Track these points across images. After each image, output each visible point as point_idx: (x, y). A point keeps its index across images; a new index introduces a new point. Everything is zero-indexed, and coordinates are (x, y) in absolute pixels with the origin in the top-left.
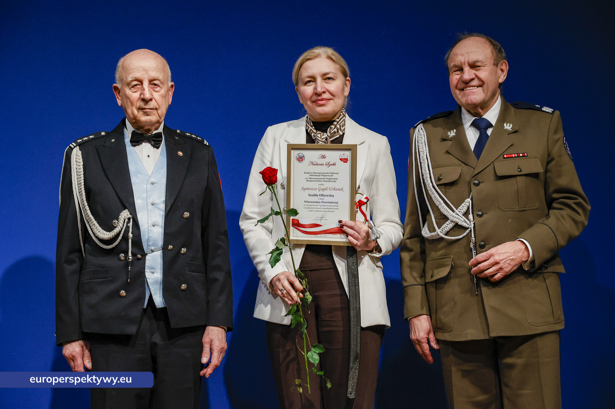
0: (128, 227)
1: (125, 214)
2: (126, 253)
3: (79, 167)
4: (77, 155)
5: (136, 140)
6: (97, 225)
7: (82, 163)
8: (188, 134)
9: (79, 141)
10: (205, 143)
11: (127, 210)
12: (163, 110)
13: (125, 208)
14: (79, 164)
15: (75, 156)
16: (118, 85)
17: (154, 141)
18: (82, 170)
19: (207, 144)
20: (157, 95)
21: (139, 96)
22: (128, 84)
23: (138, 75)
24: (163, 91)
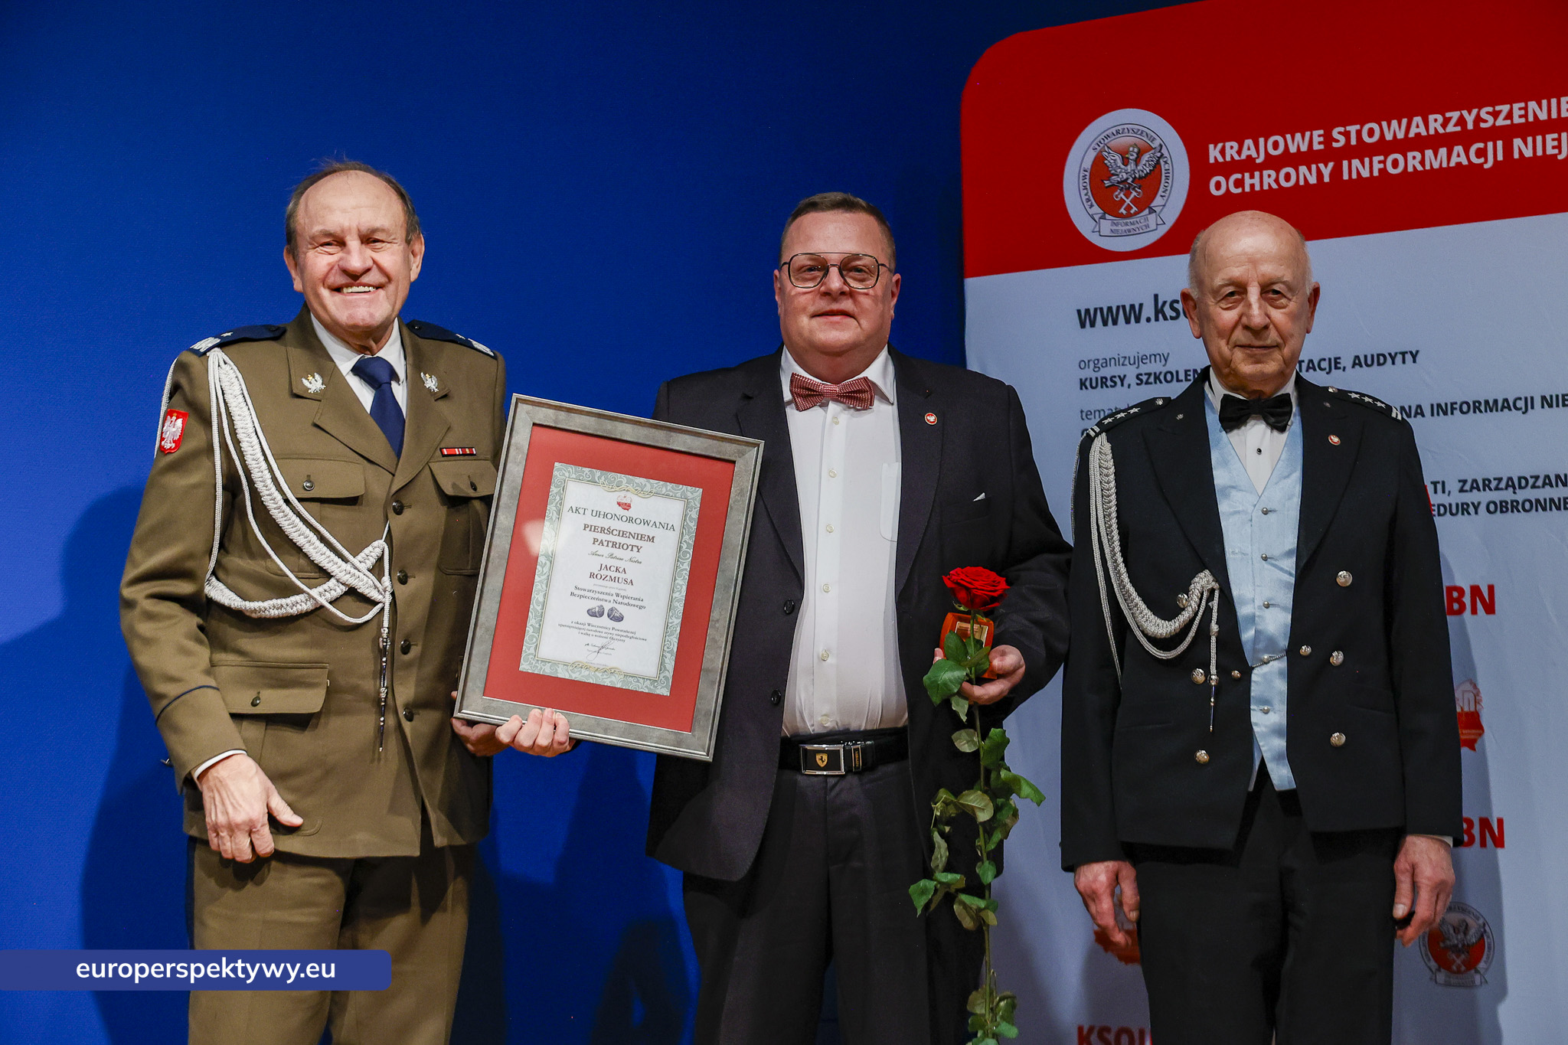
1: (1204, 580)
2: (1206, 667)
3: (1106, 479)
4: (1101, 453)
5: (1230, 415)
6: (1144, 606)
7: (1112, 470)
8: (1351, 395)
9: (1107, 420)
11: (1207, 572)
12: (1294, 347)
13: (1203, 567)
17: (1273, 415)
18: (1113, 484)
19: (1400, 417)
20: (1277, 315)
21: (1236, 317)
22: (1215, 292)
23: (1236, 272)
24: (1292, 306)
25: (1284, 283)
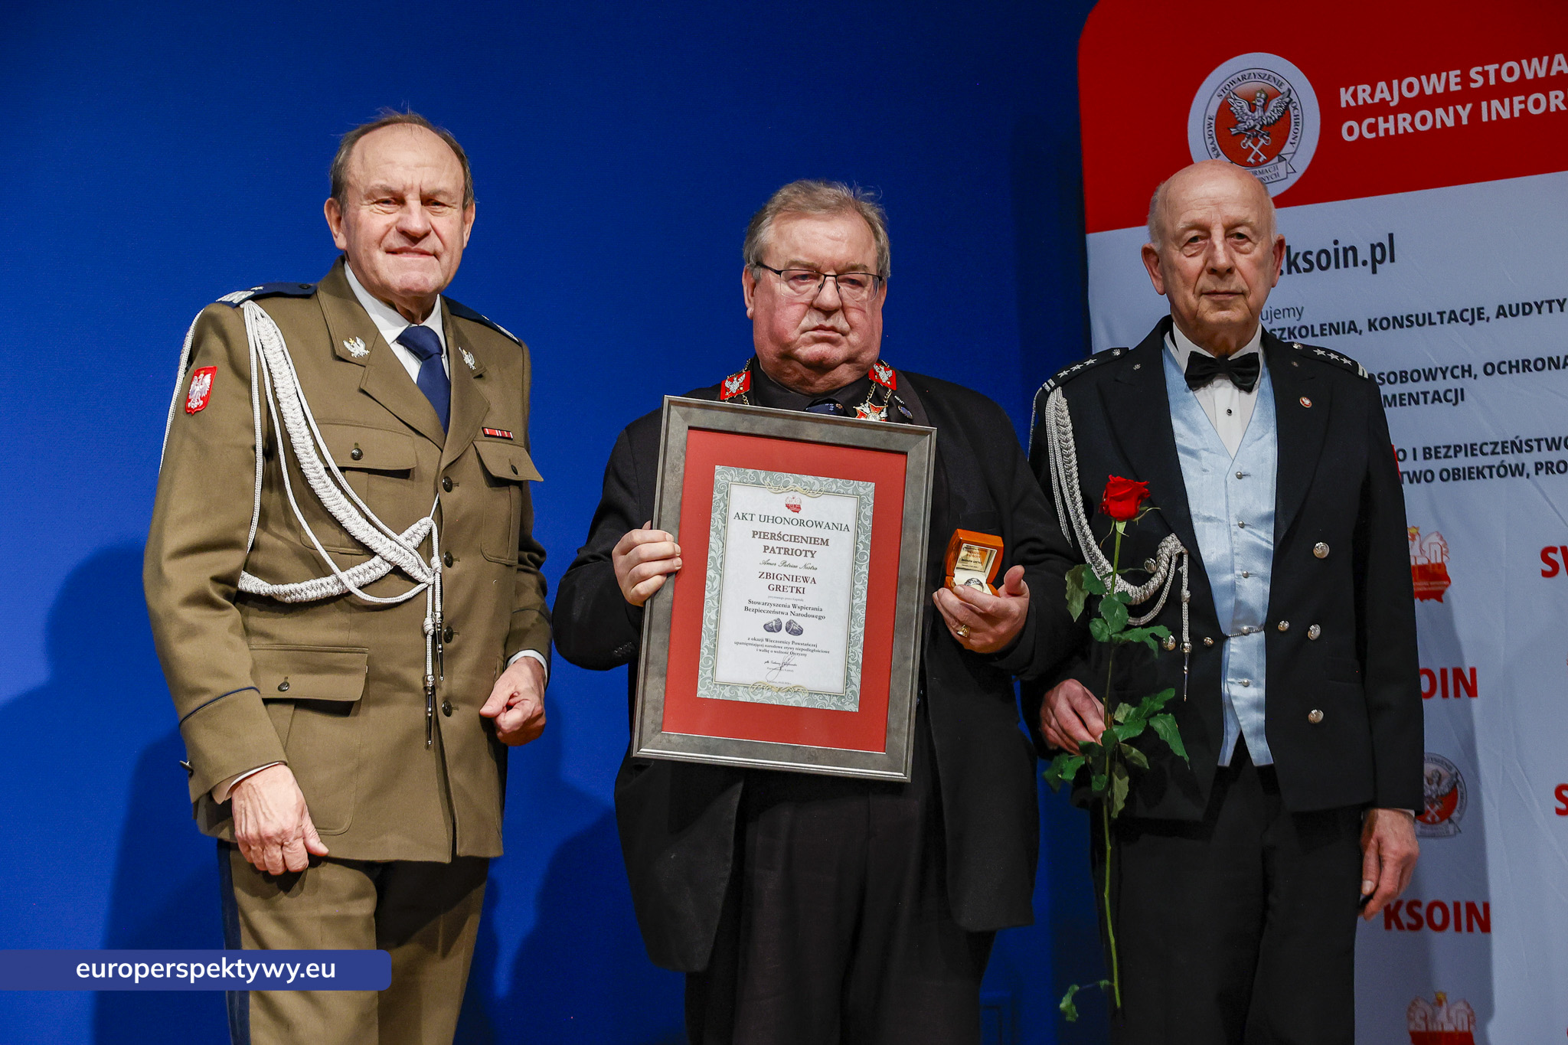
7: (1070, 427)
9: (1062, 374)
10: (1361, 372)
11: (1174, 536)
13: (1169, 531)
14: (1064, 428)
17: (1239, 375)
18: (1073, 442)
19: (1366, 374)
20: (1242, 260)
21: (1201, 263)
24: (1257, 252)
25: (1248, 225)
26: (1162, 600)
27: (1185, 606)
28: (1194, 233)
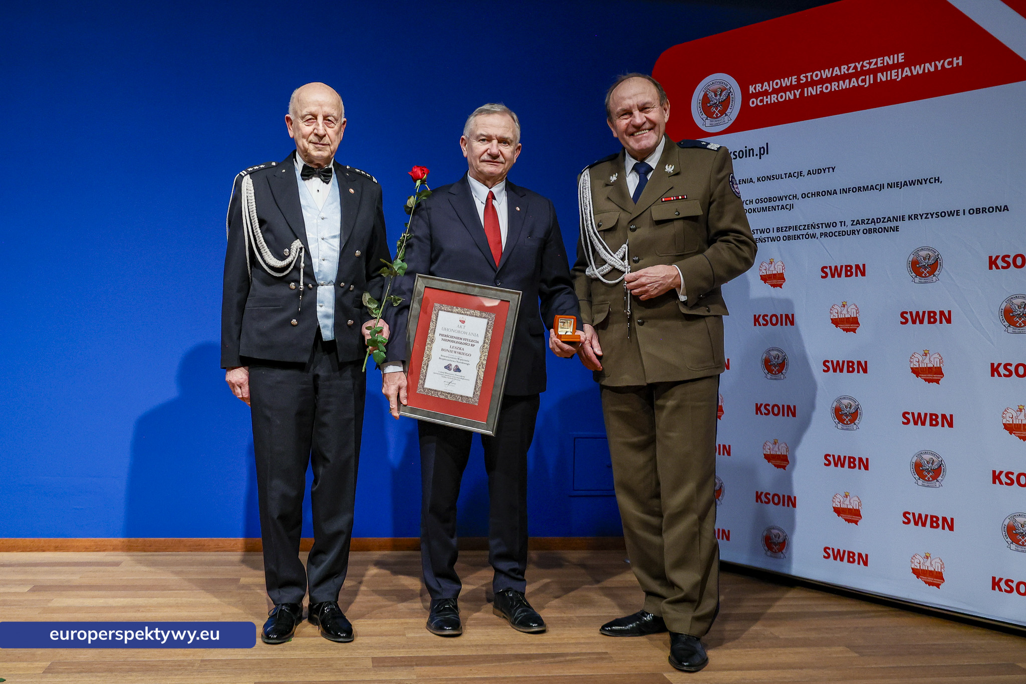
0: (299, 257)
1: (297, 244)
2: (298, 282)
3: (250, 195)
4: (247, 184)
5: (307, 174)
6: (269, 253)
7: (252, 191)
8: (357, 170)
9: (250, 169)
10: (374, 180)
11: (298, 240)
12: (335, 146)
13: (297, 238)
14: (250, 192)
15: (246, 184)
16: (290, 115)
17: (324, 176)
18: (253, 197)
19: (376, 182)
20: (330, 131)
21: (312, 130)
22: (303, 117)
23: (313, 109)
24: (336, 127)
25: (333, 117)
26: (292, 267)
27: (302, 270)
28: (310, 117)
